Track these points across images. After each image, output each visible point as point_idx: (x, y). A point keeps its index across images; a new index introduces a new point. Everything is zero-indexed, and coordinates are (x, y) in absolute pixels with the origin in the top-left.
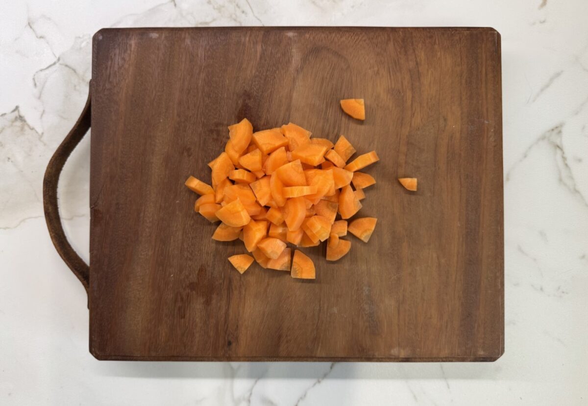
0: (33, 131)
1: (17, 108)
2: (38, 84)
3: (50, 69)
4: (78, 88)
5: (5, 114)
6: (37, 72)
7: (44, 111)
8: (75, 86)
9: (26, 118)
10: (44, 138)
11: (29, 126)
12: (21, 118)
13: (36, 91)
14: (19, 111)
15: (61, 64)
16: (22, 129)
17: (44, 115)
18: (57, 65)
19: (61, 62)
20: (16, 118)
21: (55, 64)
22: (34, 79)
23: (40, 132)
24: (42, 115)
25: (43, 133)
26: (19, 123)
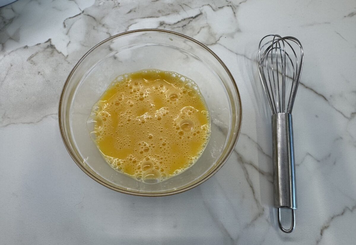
0: (60, 54)
1: (50, 40)
2: (66, 25)
3: (77, 17)
4: (96, 28)
5: (40, 44)
6: (66, 19)
7: (70, 42)
8: (94, 27)
9: (56, 46)
10: (69, 59)
11: (57, 51)
12: (52, 46)
13: (65, 30)
14: (51, 42)
15: (84, 15)
16: (52, 53)
17: (69, 45)
18: (82, 15)
19: (85, 13)
20: (48, 47)
21: (80, 14)
22: (64, 23)
23: (66, 54)
24: (68, 44)
25: (68, 56)
26: (50, 50)
